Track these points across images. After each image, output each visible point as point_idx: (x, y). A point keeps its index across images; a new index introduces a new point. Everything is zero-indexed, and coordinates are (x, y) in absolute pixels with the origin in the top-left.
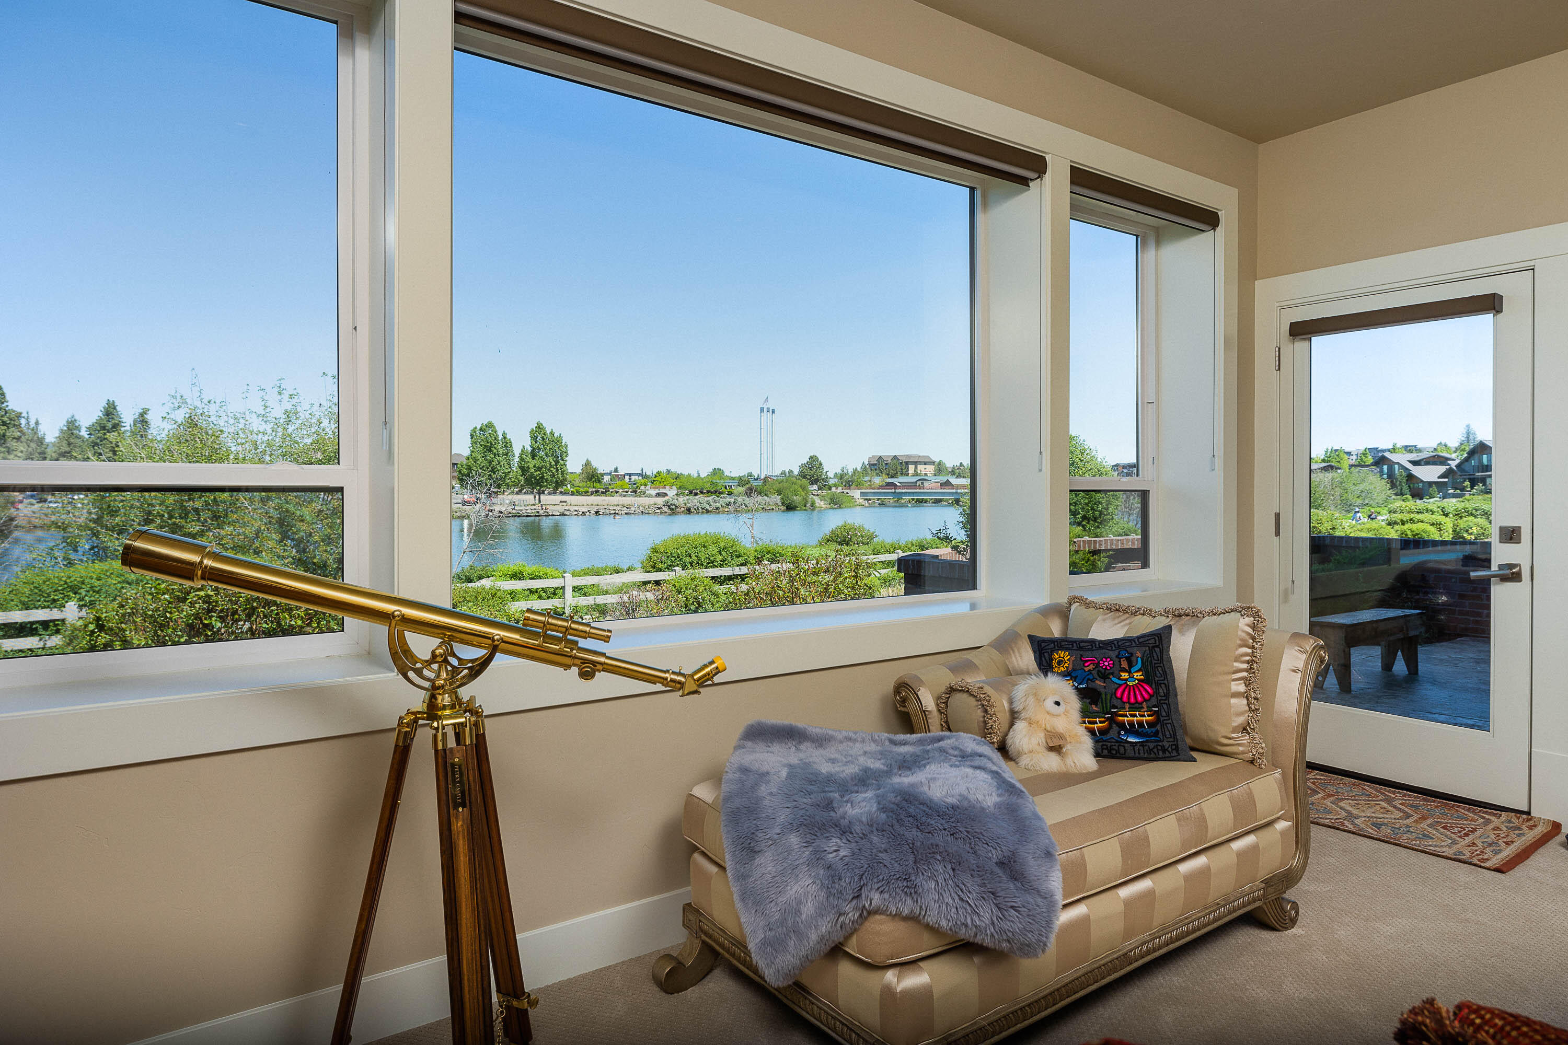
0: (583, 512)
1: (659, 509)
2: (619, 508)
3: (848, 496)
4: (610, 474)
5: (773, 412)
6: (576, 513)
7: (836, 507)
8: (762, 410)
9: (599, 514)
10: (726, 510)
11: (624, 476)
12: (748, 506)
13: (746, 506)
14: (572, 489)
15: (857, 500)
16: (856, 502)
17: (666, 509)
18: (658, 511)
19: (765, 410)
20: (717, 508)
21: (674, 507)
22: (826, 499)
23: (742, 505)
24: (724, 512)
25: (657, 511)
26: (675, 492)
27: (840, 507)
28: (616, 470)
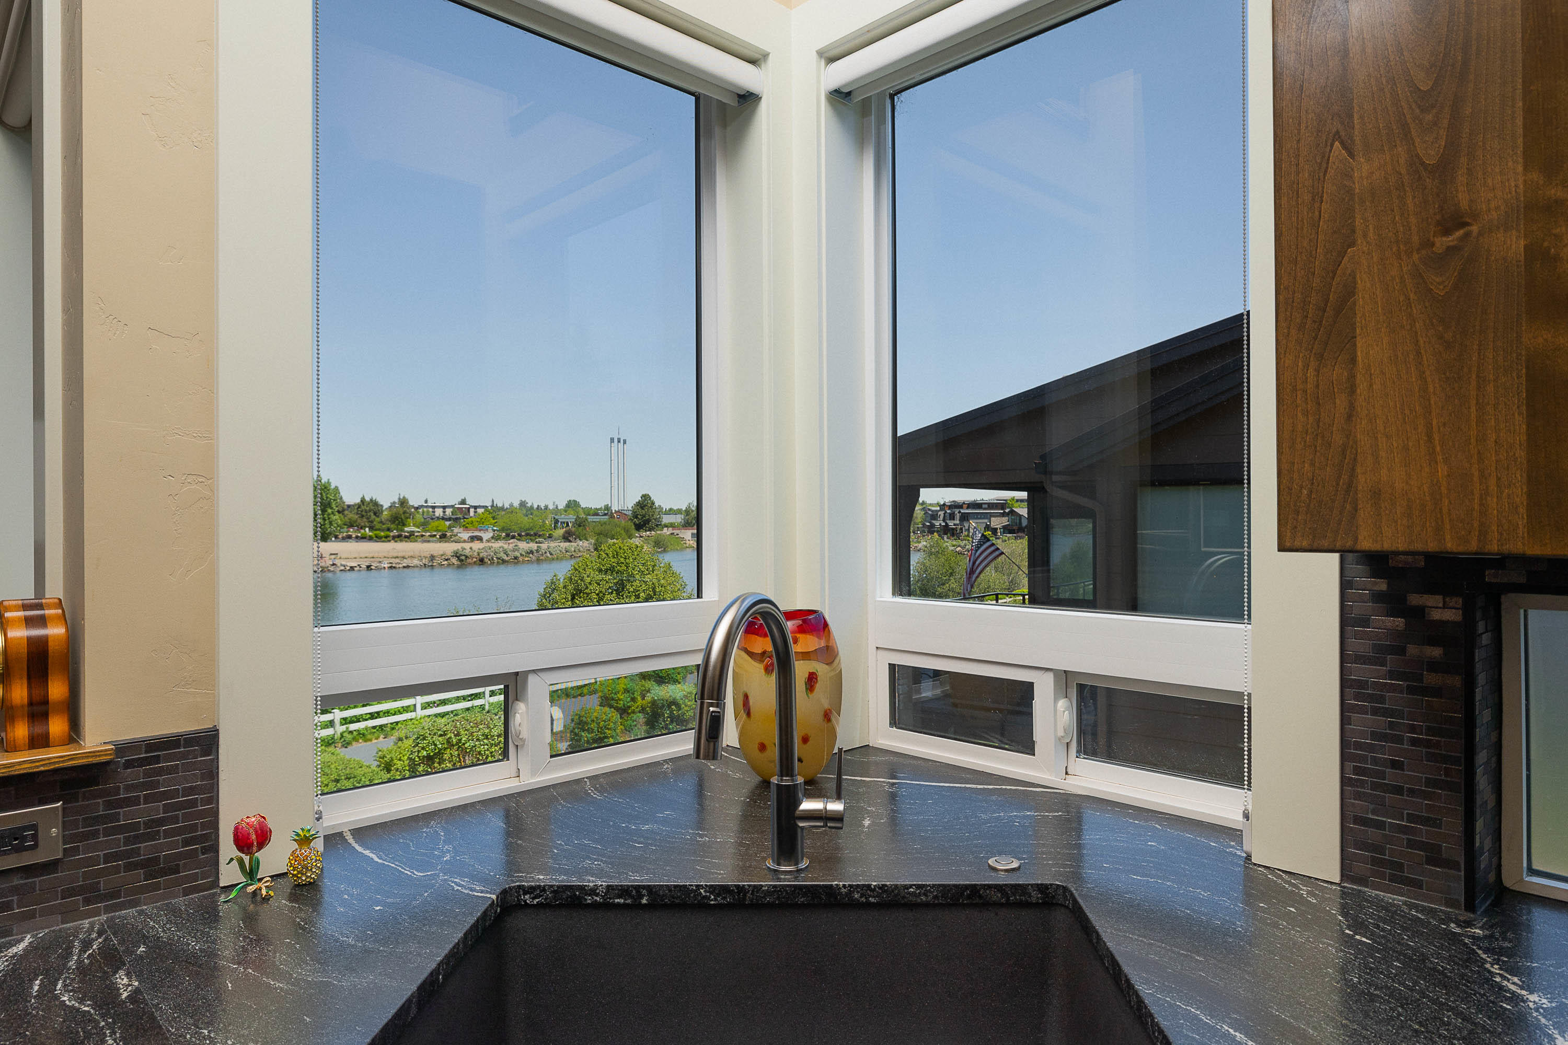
0: (351, 567)
1: (447, 560)
2: (397, 560)
3: (677, 538)
4: (452, 506)
5: (625, 442)
6: (342, 568)
7: (659, 550)
8: (612, 440)
9: (371, 569)
10: (526, 559)
11: (469, 508)
12: (554, 553)
13: (551, 554)
14: (371, 534)
15: (688, 542)
16: (686, 543)
17: (454, 561)
18: (446, 562)
19: (616, 440)
20: (516, 558)
21: (463, 558)
22: (651, 542)
23: (546, 553)
24: (523, 561)
25: (443, 563)
26: (492, 535)
27: (665, 551)
28: (463, 502)
